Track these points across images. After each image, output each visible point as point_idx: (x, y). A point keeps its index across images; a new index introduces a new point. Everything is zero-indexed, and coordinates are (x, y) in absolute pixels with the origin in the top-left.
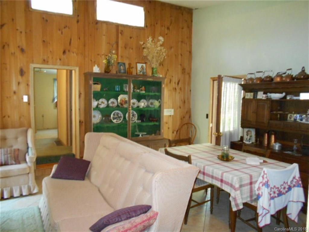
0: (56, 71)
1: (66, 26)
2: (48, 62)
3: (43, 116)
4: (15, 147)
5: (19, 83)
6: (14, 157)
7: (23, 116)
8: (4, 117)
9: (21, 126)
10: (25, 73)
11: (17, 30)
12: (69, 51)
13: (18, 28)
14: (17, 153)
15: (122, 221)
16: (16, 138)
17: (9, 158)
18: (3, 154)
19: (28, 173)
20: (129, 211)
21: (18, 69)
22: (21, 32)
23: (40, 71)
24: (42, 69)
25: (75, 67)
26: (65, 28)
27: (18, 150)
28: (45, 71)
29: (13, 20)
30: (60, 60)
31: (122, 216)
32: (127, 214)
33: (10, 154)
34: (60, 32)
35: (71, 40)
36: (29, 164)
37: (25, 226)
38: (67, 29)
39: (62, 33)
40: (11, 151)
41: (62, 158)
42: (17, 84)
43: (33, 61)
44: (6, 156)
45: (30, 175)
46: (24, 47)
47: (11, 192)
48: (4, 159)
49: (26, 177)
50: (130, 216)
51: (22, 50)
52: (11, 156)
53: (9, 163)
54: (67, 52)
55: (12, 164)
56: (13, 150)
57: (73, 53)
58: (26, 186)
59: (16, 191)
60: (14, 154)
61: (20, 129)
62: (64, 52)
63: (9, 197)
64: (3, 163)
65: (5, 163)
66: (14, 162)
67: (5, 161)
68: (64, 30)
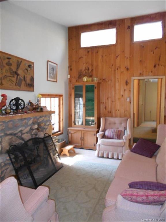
0: (157, 80)
1: (157, 47)
2: (143, 74)
3: (151, 112)
4: (120, 129)
5: (125, 90)
6: (118, 135)
7: (127, 110)
8: (116, 110)
9: (125, 116)
10: (128, 83)
11: (125, 57)
12: (158, 65)
13: (126, 56)
14: (119, 133)
15: (142, 189)
16: (121, 124)
17: (114, 135)
18: (112, 132)
19: (123, 146)
20: (151, 184)
21: (125, 82)
22: (127, 58)
23: (148, 81)
24: (150, 80)
25: (163, 76)
26: (156, 49)
27: (121, 131)
28: (151, 81)
29: (123, 52)
30: (152, 72)
31: (144, 186)
32: (149, 186)
33: (116, 132)
34: (152, 53)
35: (160, 56)
36: (125, 141)
37: (111, 176)
38: (158, 49)
39: (154, 53)
40: (117, 131)
41: (140, 139)
42: (124, 91)
43: (133, 75)
44: (113, 133)
45: (124, 147)
46: (129, 67)
47: (113, 155)
48: (112, 135)
49: (121, 148)
50: (150, 188)
51: (128, 69)
52: (116, 134)
53: (114, 138)
54: (157, 66)
55: (115, 139)
56: (118, 131)
57: (162, 66)
58: (121, 154)
59: (115, 155)
60: (118, 133)
61: (123, 119)
62: (155, 66)
63: (111, 158)
64: (111, 137)
65: (112, 137)
66: (117, 138)
67: (112, 136)
68: (155, 51)
